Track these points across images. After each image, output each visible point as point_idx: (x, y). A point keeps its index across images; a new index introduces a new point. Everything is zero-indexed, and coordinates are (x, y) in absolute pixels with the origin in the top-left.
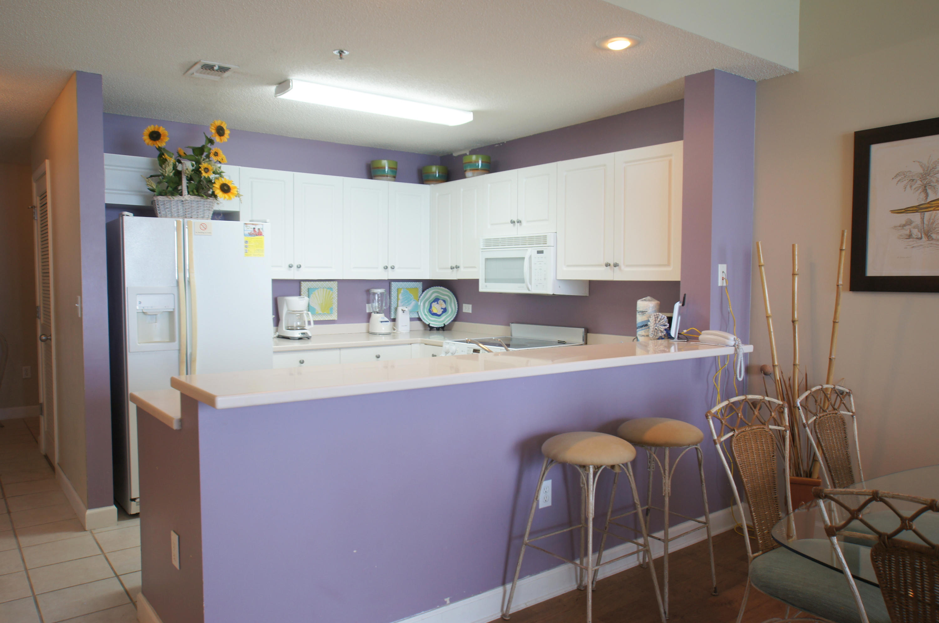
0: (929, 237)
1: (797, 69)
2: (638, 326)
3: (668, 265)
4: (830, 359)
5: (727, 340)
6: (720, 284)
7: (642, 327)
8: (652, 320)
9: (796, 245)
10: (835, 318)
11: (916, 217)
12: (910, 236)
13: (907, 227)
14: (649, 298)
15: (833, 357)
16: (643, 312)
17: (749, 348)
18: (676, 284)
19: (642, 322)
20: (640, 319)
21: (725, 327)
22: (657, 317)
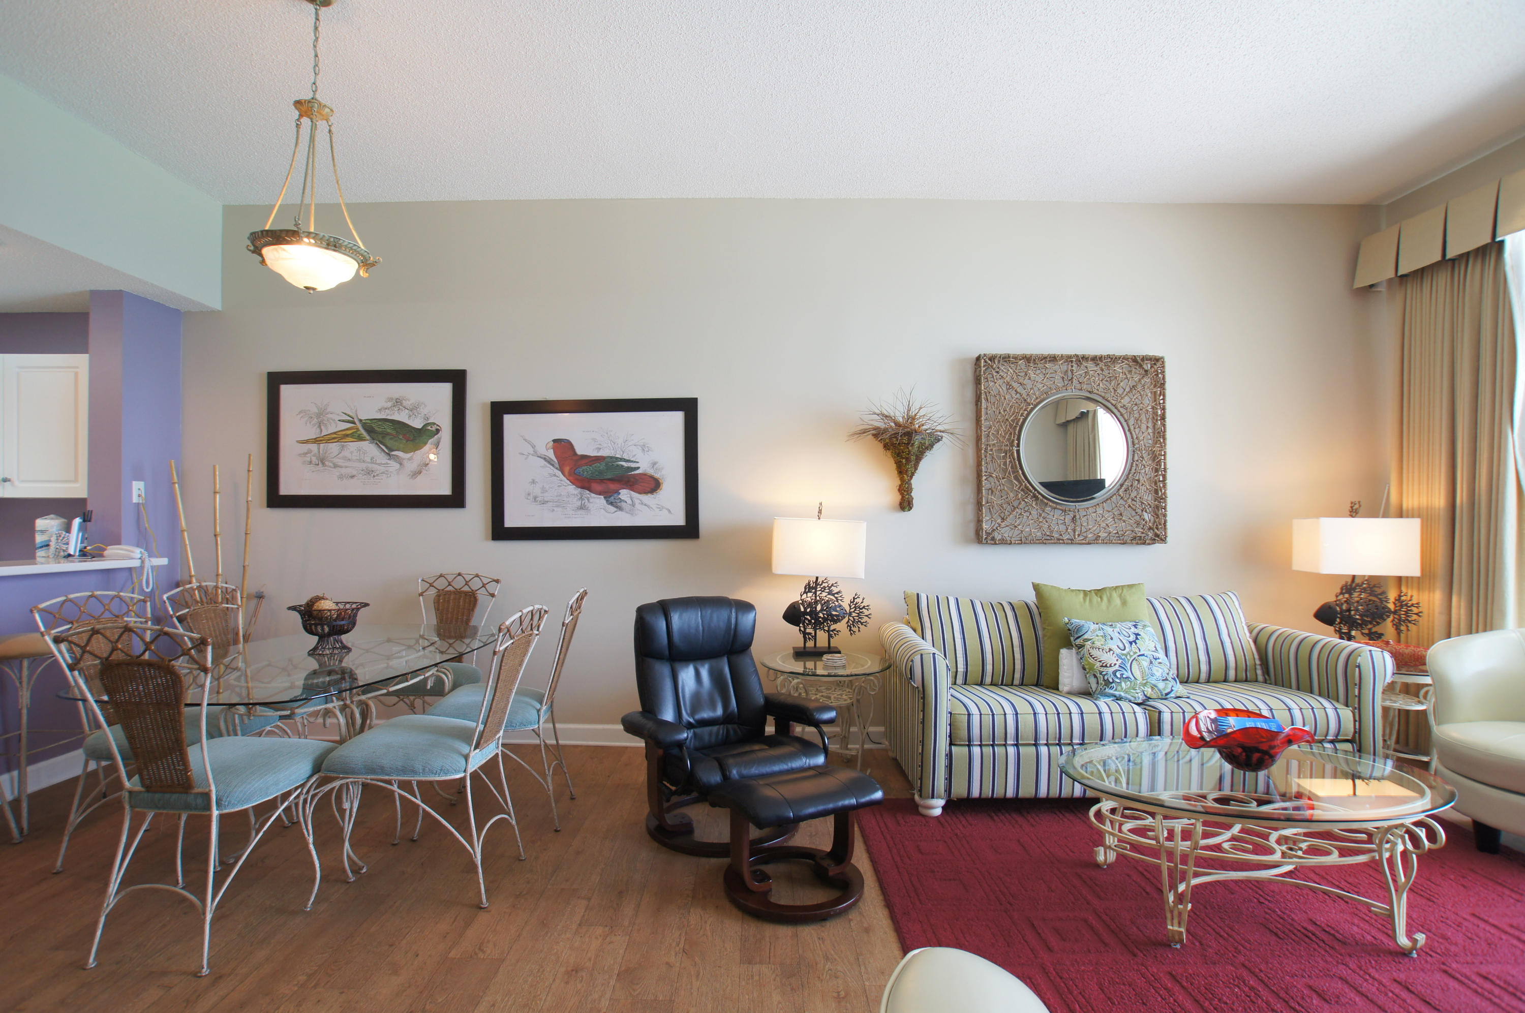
0: (323, 464)
1: (220, 309)
2: (37, 546)
3: (76, 480)
4: (244, 566)
5: (132, 554)
6: (135, 499)
7: (41, 547)
8: (54, 539)
9: (217, 467)
10: (246, 530)
11: (314, 447)
12: (311, 462)
13: (309, 455)
14: (52, 516)
15: (247, 563)
16: (43, 532)
17: (164, 561)
18: (82, 502)
19: (42, 542)
20: (39, 539)
21: (142, 540)
22: (60, 536)
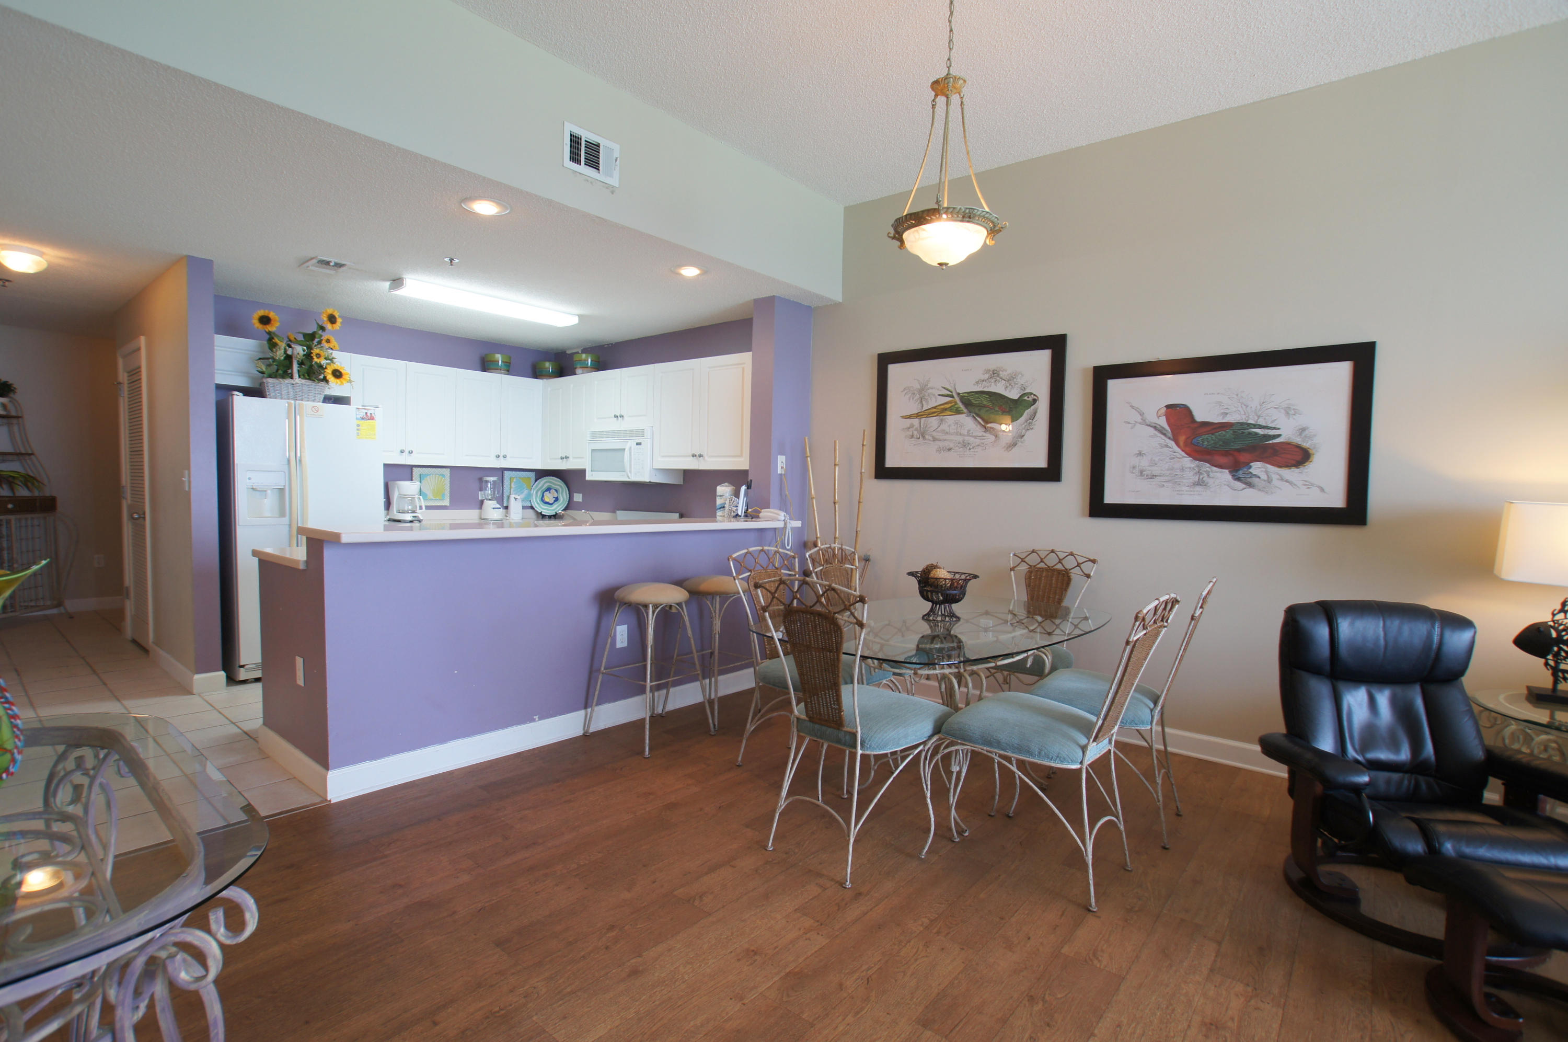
0: (924, 437)
1: (841, 301)
2: (718, 507)
3: (741, 456)
4: (857, 532)
5: (778, 516)
6: (779, 471)
7: (720, 508)
8: (727, 502)
9: (837, 441)
10: (859, 499)
11: (916, 422)
12: (912, 436)
13: (911, 430)
14: (726, 484)
15: (859, 529)
16: (721, 496)
17: (798, 524)
18: (745, 472)
19: (720, 504)
20: (719, 502)
21: (783, 507)
22: (731, 500)
